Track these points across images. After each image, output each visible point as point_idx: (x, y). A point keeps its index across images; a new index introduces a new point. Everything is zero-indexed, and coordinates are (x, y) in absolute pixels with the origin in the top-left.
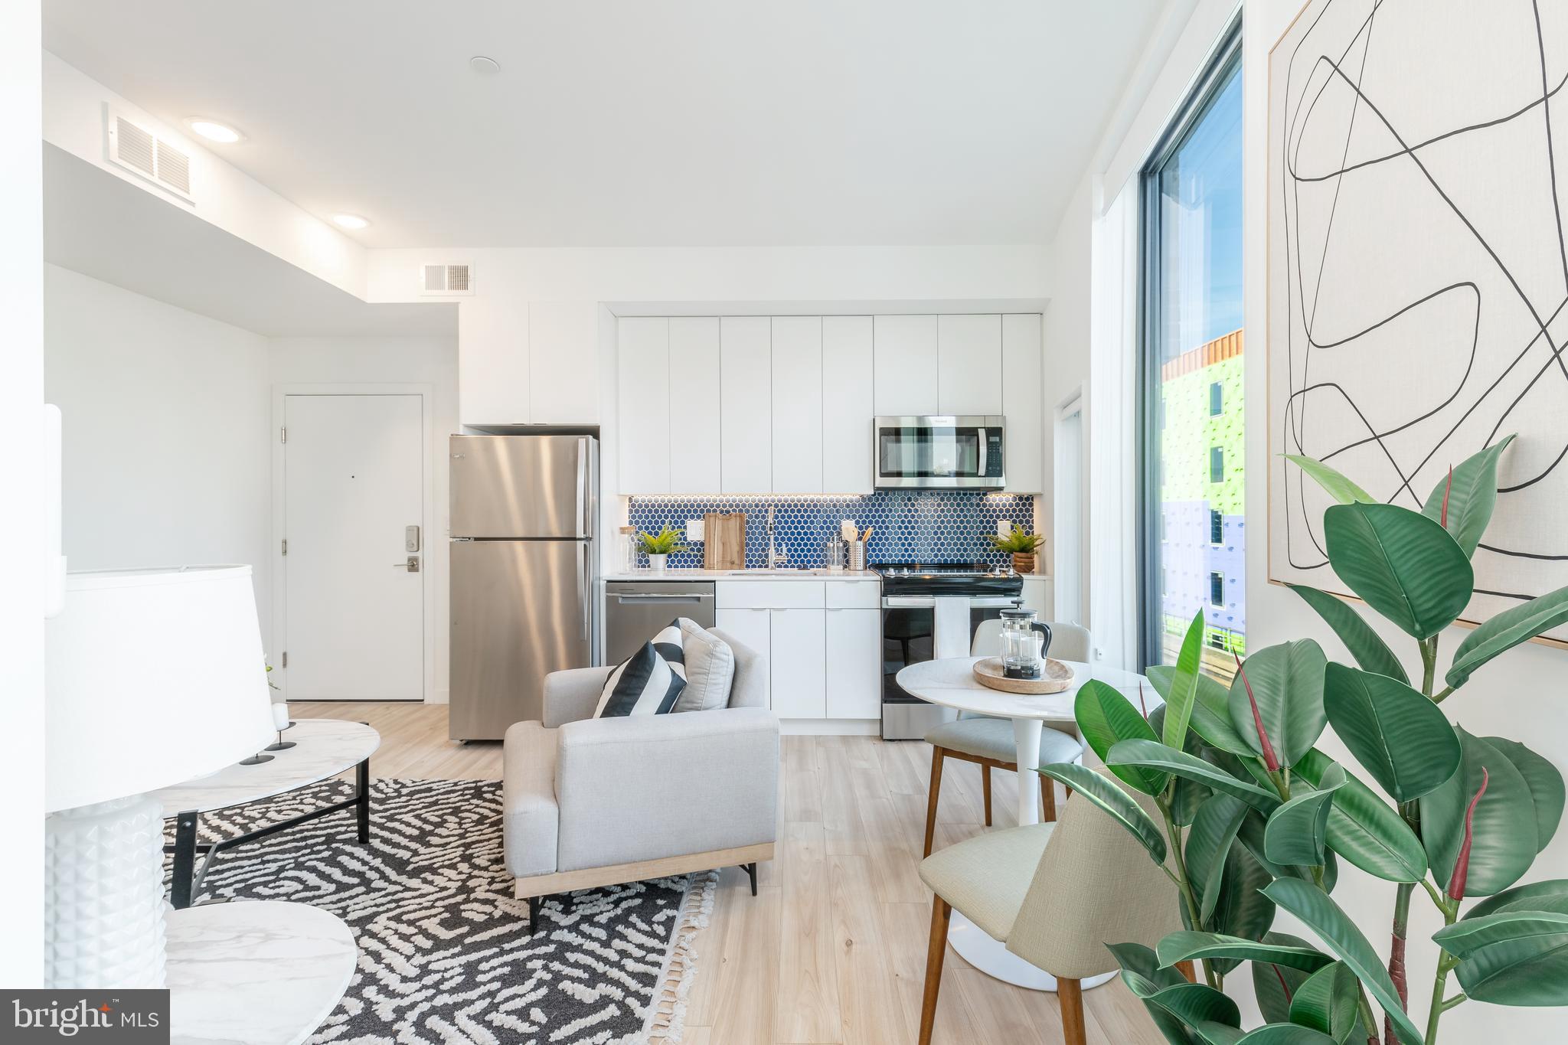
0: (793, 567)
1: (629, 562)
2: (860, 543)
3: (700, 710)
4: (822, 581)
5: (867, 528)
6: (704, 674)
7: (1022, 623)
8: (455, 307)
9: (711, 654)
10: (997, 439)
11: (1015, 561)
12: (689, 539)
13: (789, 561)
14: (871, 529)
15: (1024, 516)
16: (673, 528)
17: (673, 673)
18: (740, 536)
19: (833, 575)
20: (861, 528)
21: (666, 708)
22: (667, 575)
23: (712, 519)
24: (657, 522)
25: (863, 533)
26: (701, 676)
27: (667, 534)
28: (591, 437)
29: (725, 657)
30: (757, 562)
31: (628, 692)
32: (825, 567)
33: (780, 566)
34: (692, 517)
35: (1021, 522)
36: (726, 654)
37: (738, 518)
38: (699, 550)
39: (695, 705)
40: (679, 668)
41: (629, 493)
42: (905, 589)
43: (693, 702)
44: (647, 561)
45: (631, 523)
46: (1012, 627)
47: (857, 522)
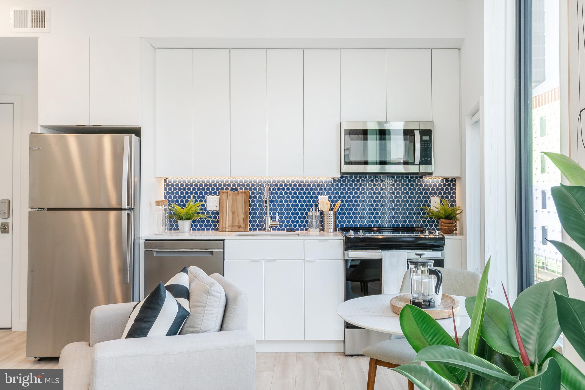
0: (283, 229)
1: (163, 226)
2: (332, 213)
3: (199, 333)
4: (302, 239)
5: (337, 201)
6: (202, 306)
7: (423, 269)
8: (35, 40)
9: (207, 292)
10: (427, 138)
11: (442, 226)
12: (208, 209)
13: (281, 226)
14: (339, 202)
15: (449, 193)
16: (196, 201)
17: (180, 306)
18: (245, 208)
19: (312, 236)
20: (332, 202)
21: (174, 331)
22: (192, 236)
23: (225, 195)
24: (184, 197)
25: (334, 205)
26: (200, 308)
27: (193, 206)
28: (133, 135)
29: (218, 295)
30: (258, 226)
31: (146, 319)
32: (306, 230)
33: (274, 229)
34: (210, 193)
35: (447, 197)
36: (218, 292)
37: (244, 195)
38: (215, 217)
39: (197, 329)
40: (184, 302)
41: (165, 176)
42: (361, 246)
43: (194, 327)
44: (177, 226)
45: (165, 197)
46: (415, 272)
47: (330, 197)
